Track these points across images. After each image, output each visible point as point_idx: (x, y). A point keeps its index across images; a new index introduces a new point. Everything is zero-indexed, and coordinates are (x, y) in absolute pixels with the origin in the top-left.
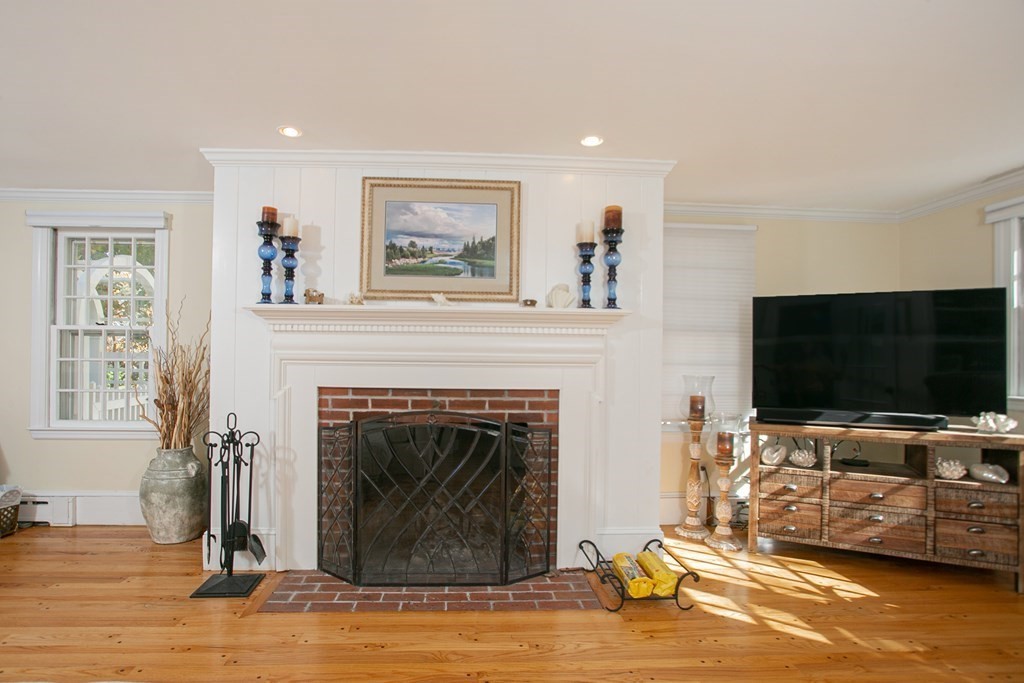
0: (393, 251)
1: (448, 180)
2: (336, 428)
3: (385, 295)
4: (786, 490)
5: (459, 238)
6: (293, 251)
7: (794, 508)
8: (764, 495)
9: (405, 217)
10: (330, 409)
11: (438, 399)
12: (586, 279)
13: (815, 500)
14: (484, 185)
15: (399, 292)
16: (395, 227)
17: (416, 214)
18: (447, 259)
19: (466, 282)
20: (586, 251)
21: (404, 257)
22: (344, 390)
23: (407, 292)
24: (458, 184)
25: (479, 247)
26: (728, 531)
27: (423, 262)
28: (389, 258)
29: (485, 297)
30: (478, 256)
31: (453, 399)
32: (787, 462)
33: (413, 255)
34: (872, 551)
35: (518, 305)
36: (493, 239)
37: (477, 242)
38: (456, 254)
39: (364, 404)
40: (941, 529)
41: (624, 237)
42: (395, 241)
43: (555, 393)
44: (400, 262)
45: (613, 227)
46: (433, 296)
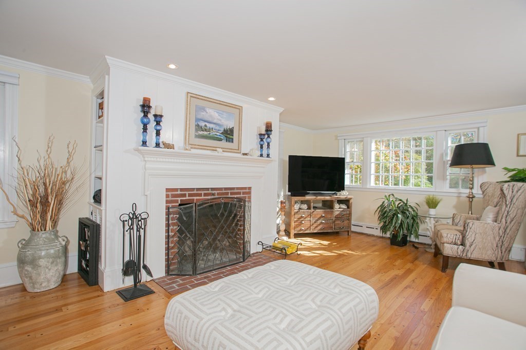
0: (198, 128)
1: (219, 101)
2: (173, 207)
3: (195, 147)
4: (302, 217)
5: (223, 125)
6: (160, 122)
7: (303, 222)
8: (296, 220)
9: (203, 113)
10: (170, 199)
11: (213, 192)
12: (262, 147)
13: (309, 219)
14: (231, 105)
15: (201, 146)
16: (199, 117)
17: (207, 113)
18: (218, 134)
19: (224, 144)
20: (261, 136)
21: (202, 131)
22: (176, 190)
23: (204, 146)
24: (223, 103)
25: (229, 130)
26: (284, 233)
27: (210, 134)
28: (196, 130)
29: (230, 150)
30: (228, 134)
31: (218, 192)
32: (300, 209)
33: (206, 130)
34: (322, 231)
35: (240, 154)
36: (233, 128)
37: (228, 128)
38: (221, 132)
39: (184, 195)
40: (336, 223)
41: (273, 132)
42: (199, 123)
43: (250, 188)
44: (201, 133)
45: (269, 129)
46: (217, 149)
